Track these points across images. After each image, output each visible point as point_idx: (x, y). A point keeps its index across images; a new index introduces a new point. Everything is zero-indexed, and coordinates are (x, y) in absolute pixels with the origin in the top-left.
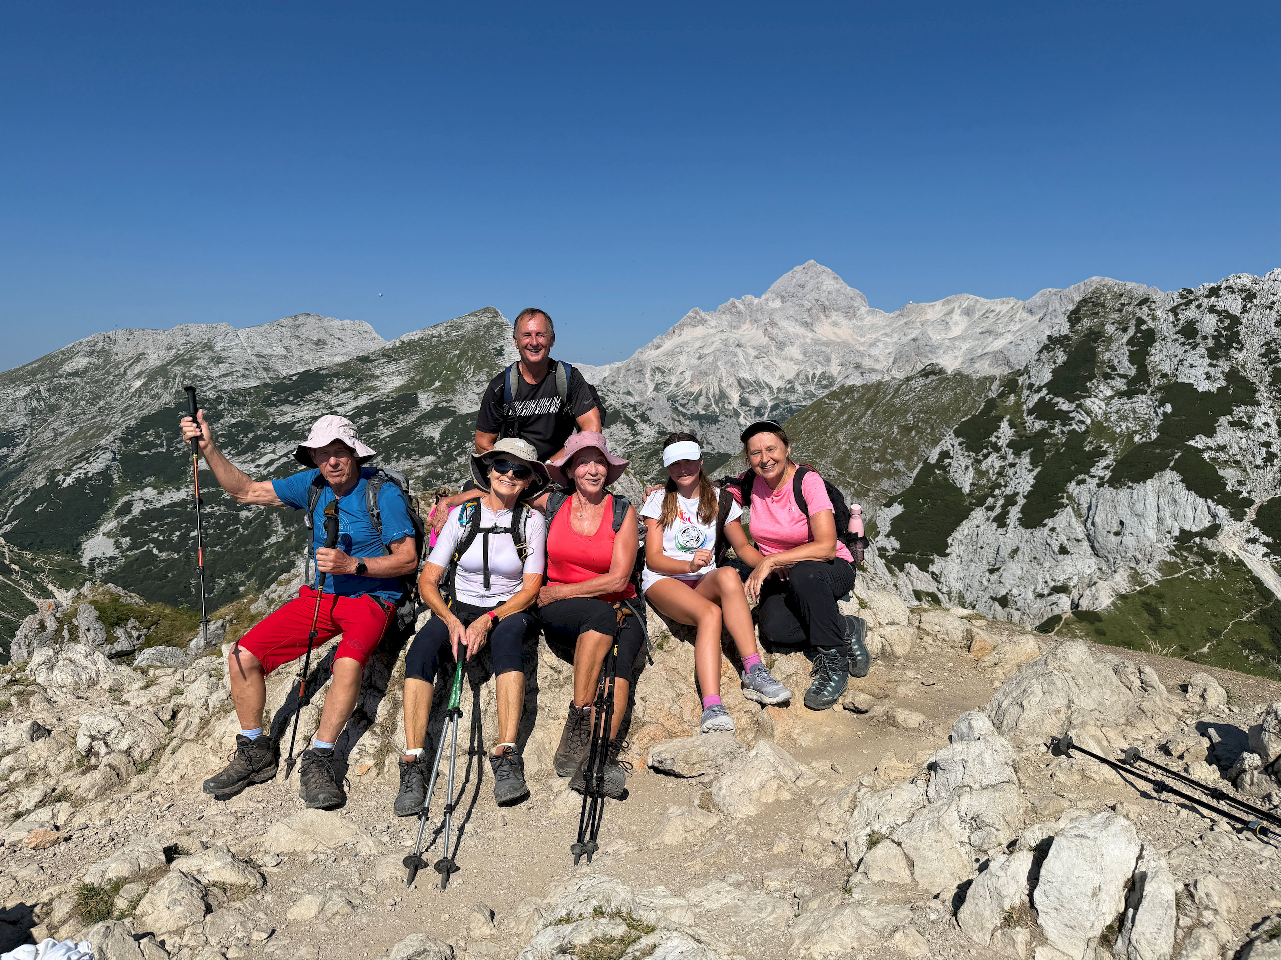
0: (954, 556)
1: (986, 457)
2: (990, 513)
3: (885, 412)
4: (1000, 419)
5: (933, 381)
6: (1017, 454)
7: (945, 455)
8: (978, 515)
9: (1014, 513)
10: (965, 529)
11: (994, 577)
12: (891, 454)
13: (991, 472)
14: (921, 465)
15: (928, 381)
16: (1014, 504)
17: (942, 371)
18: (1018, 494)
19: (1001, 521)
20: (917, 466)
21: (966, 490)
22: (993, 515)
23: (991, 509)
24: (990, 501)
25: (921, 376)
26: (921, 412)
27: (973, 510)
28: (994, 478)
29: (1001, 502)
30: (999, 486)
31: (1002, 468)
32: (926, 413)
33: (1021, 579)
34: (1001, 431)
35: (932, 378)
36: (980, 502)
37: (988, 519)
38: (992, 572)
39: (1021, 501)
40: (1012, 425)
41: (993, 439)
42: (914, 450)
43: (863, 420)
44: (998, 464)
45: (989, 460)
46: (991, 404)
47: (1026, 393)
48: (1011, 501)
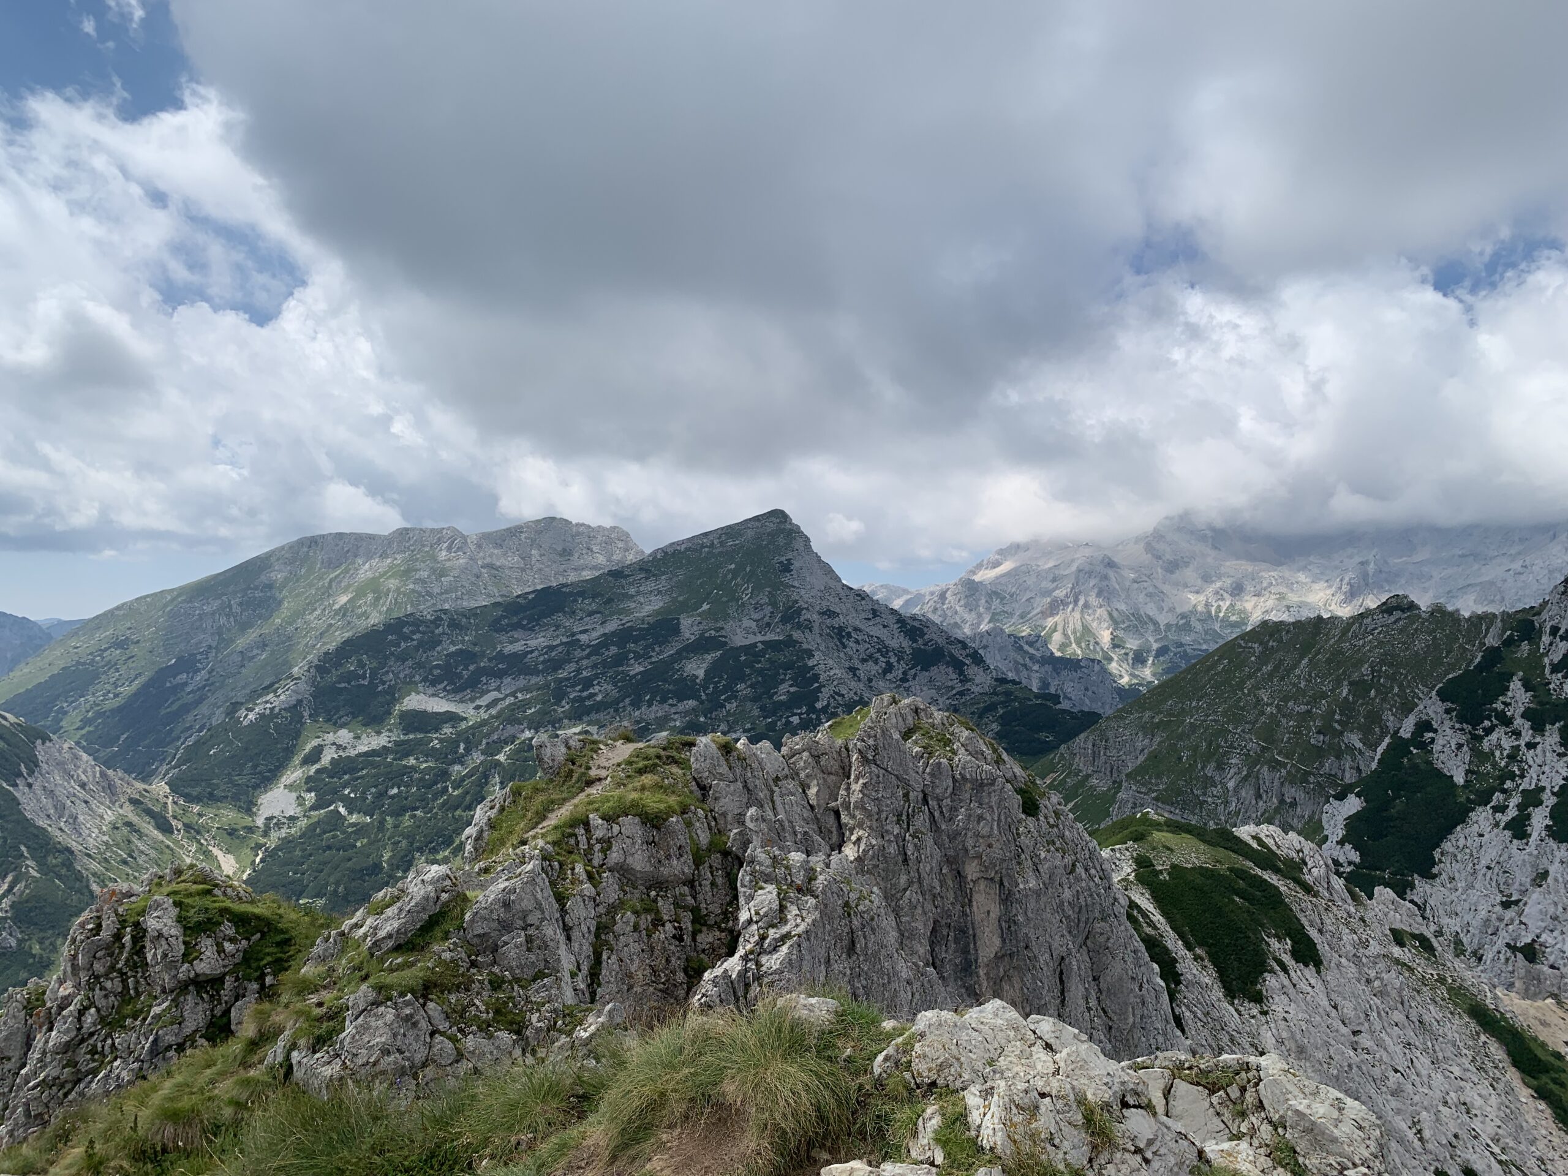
0: (1444, 876)
1: (1489, 731)
2: (1498, 815)
3: (1329, 661)
4: (1509, 677)
5: (1400, 619)
6: (1538, 728)
7: (1425, 726)
8: (1482, 817)
9: (1540, 819)
10: (1460, 836)
11: (1510, 914)
12: (1339, 722)
13: (1497, 754)
14: (1387, 740)
15: (1392, 619)
16: (1540, 803)
17: (1412, 606)
18: (1543, 788)
19: (1519, 829)
20: (1381, 740)
21: (1459, 779)
22: (1504, 819)
23: (1501, 809)
24: (1498, 796)
25: (1383, 612)
26: (1382, 662)
27: (1473, 810)
28: (1503, 764)
29: (1515, 801)
30: (1512, 776)
31: (1517, 748)
32: (1391, 665)
33: (1555, 918)
34: (1510, 694)
35: (1397, 614)
36: (1484, 799)
37: (1497, 825)
38: (1506, 905)
39: (1549, 800)
40: (1527, 686)
41: (1499, 706)
42: (1374, 718)
43: (1297, 672)
44: (1507, 743)
45: (1494, 737)
46: (1493, 656)
47: (1546, 639)
48: (1532, 798)
